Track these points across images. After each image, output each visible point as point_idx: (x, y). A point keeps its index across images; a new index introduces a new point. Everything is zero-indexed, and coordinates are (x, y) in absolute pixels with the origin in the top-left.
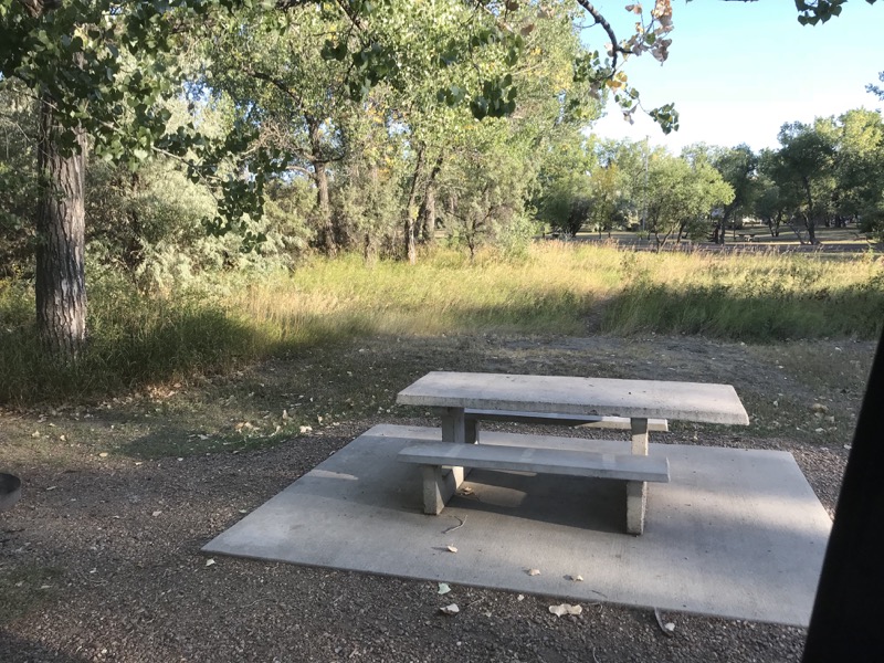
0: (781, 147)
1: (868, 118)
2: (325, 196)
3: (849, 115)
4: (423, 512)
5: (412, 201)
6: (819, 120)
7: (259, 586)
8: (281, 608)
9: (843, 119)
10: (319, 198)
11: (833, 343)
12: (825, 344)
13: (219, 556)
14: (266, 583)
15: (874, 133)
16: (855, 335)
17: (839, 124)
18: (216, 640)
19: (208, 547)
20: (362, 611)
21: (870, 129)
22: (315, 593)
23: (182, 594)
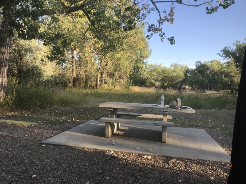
0: (196, 68)
1: (217, 62)
2: (75, 69)
3: (213, 61)
4: (105, 137)
5: (99, 73)
6: (205, 62)
7: (58, 151)
8: (65, 155)
9: (211, 62)
10: (73, 70)
11: (212, 110)
12: (210, 110)
13: (46, 144)
14: (60, 150)
15: (219, 66)
16: (217, 109)
17: (210, 63)
18: (46, 161)
19: (42, 142)
20: (89, 156)
21: (218, 65)
22: (75, 152)
23: (35, 152)
